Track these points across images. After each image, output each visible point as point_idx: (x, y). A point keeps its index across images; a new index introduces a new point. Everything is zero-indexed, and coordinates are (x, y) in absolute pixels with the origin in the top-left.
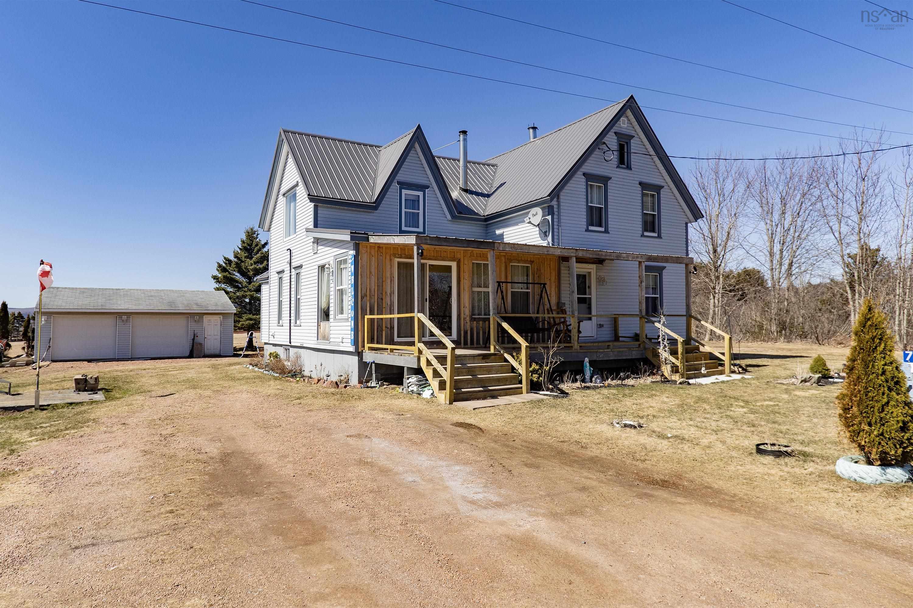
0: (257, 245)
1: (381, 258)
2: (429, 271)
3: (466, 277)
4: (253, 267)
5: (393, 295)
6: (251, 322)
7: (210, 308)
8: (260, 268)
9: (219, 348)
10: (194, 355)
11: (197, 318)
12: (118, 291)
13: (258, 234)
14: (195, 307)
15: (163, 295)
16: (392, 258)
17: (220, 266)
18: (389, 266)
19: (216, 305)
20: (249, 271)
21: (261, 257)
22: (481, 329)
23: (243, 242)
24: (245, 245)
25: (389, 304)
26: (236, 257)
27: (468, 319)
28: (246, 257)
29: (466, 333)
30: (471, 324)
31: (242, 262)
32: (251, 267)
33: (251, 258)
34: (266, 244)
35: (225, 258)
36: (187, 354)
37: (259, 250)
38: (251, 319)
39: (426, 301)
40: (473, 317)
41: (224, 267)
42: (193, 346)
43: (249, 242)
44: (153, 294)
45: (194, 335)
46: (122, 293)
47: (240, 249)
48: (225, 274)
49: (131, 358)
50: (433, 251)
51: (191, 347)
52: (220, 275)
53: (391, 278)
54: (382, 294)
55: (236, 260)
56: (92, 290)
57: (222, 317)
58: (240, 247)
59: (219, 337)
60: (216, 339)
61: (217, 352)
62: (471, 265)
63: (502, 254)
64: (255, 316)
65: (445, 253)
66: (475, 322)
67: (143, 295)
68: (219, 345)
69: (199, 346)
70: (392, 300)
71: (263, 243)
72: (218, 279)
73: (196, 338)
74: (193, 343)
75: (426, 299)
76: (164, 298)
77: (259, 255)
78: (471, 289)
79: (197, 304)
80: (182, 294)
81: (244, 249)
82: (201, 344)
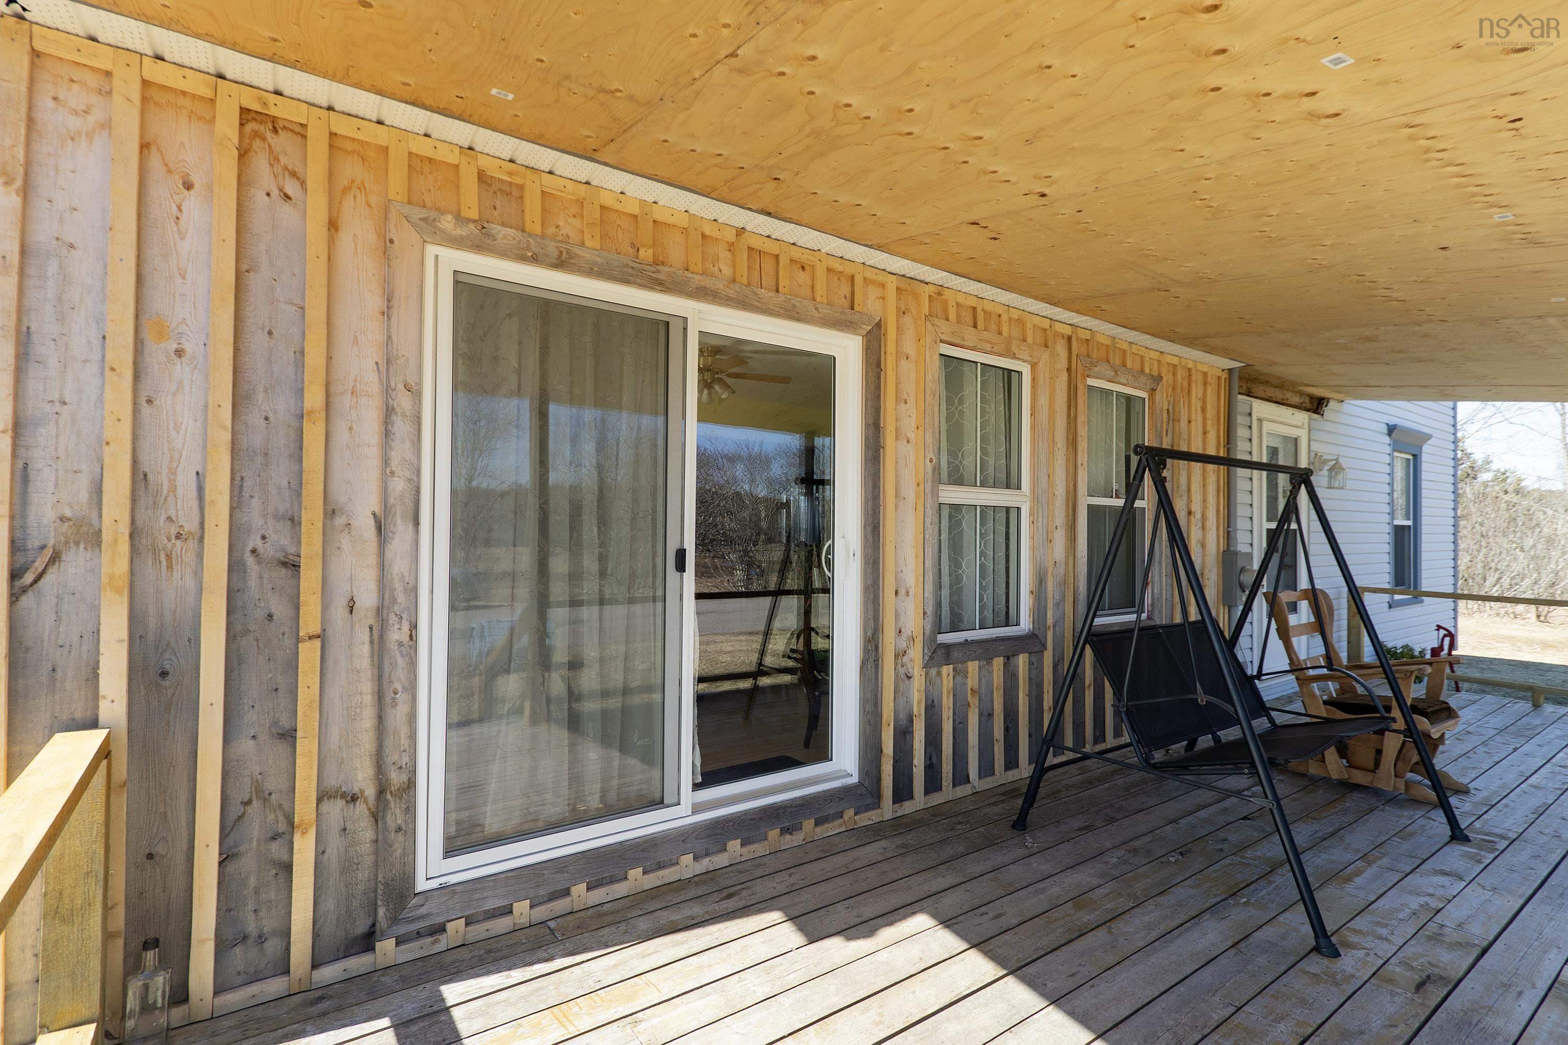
1: (287, 212)
2: (705, 384)
3: (909, 425)
5: (401, 531)
16: (403, 234)
18: (374, 302)
22: (974, 701)
25: (367, 598)
27: (916, 655)
29: (903, 733)
30: (929, 681)
39: (681, 566)
40: (943, 638)
50: (731, 247)
53: (387, 391)
54: (294, 522)
62: (935, 367)
63: (1059, 327)
65: (803, 277)
66: (947, 670)
70: (399, 566)
75: (681, 555)
78: (935, 493)
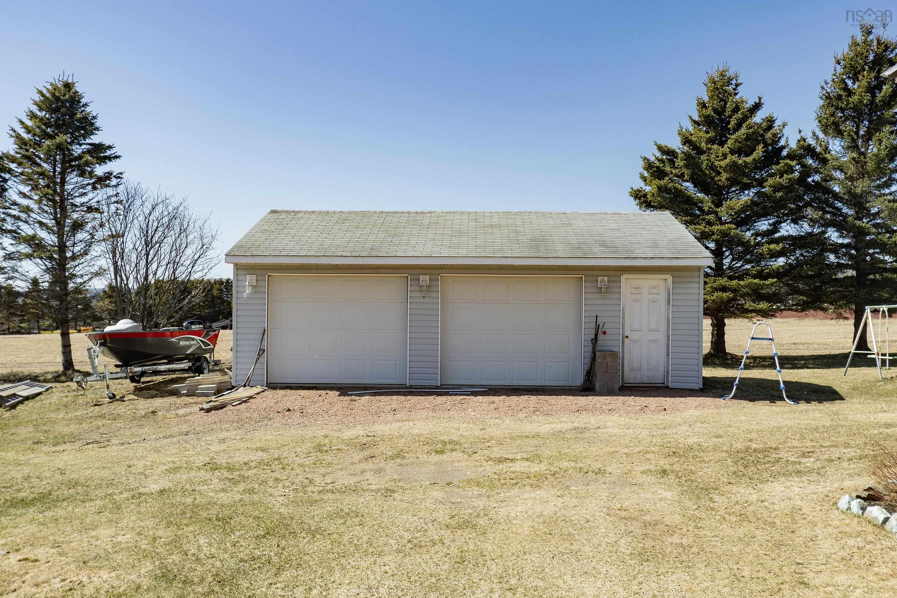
0: (736, 110)
4: (727, 161)
6: (725, 295)
7: (639, 253)
8: (746, 163)
9: (662, 370)
10: (597, 385)
11: (603, 280)
12: (420, 217)
13: (737, 85)
14: (598, 251)
15: (519, 222)
17: (649, 166)
19: (655, 245)
20: (719, 173)
21: (748, 137)
23: (703, 105)
24: (709, 111)
26: (687, 141)
28: (711, 141)
31: (700, 152)
32: (723, 163)
33: (722, 144)
34: (757, 106)
35: (660, 148)
36: (579, 380)
37: (745, 118)
38: (724, 289)
41: (658, 167)
42: (593, 359)
43: (716, 103)
44: (495, 221)
45: (597, 328)
46: (426, 222)
47: (695, 122)
48: (662, 182)
49: (441, 386)
51: (588, 360)
52: (648, 189)
55: (686, 148)
56: (364, 214)
57: (670, 279)
58: (696, 118)
59: (661, 337)
60: (655, 341)
61: (658, 378)
64: (734, 282)
67: (472, 224)
68: (663, 357)
69: (608, 360)
71: (750, 103)
72: (645, 196)
73: (601, 337)
74: (594, 352)
76: (520, 229)
77: (743, 130)
79: (603, 244)
80: (566, 221)
81: (708, 121)
82: (614, 355)
